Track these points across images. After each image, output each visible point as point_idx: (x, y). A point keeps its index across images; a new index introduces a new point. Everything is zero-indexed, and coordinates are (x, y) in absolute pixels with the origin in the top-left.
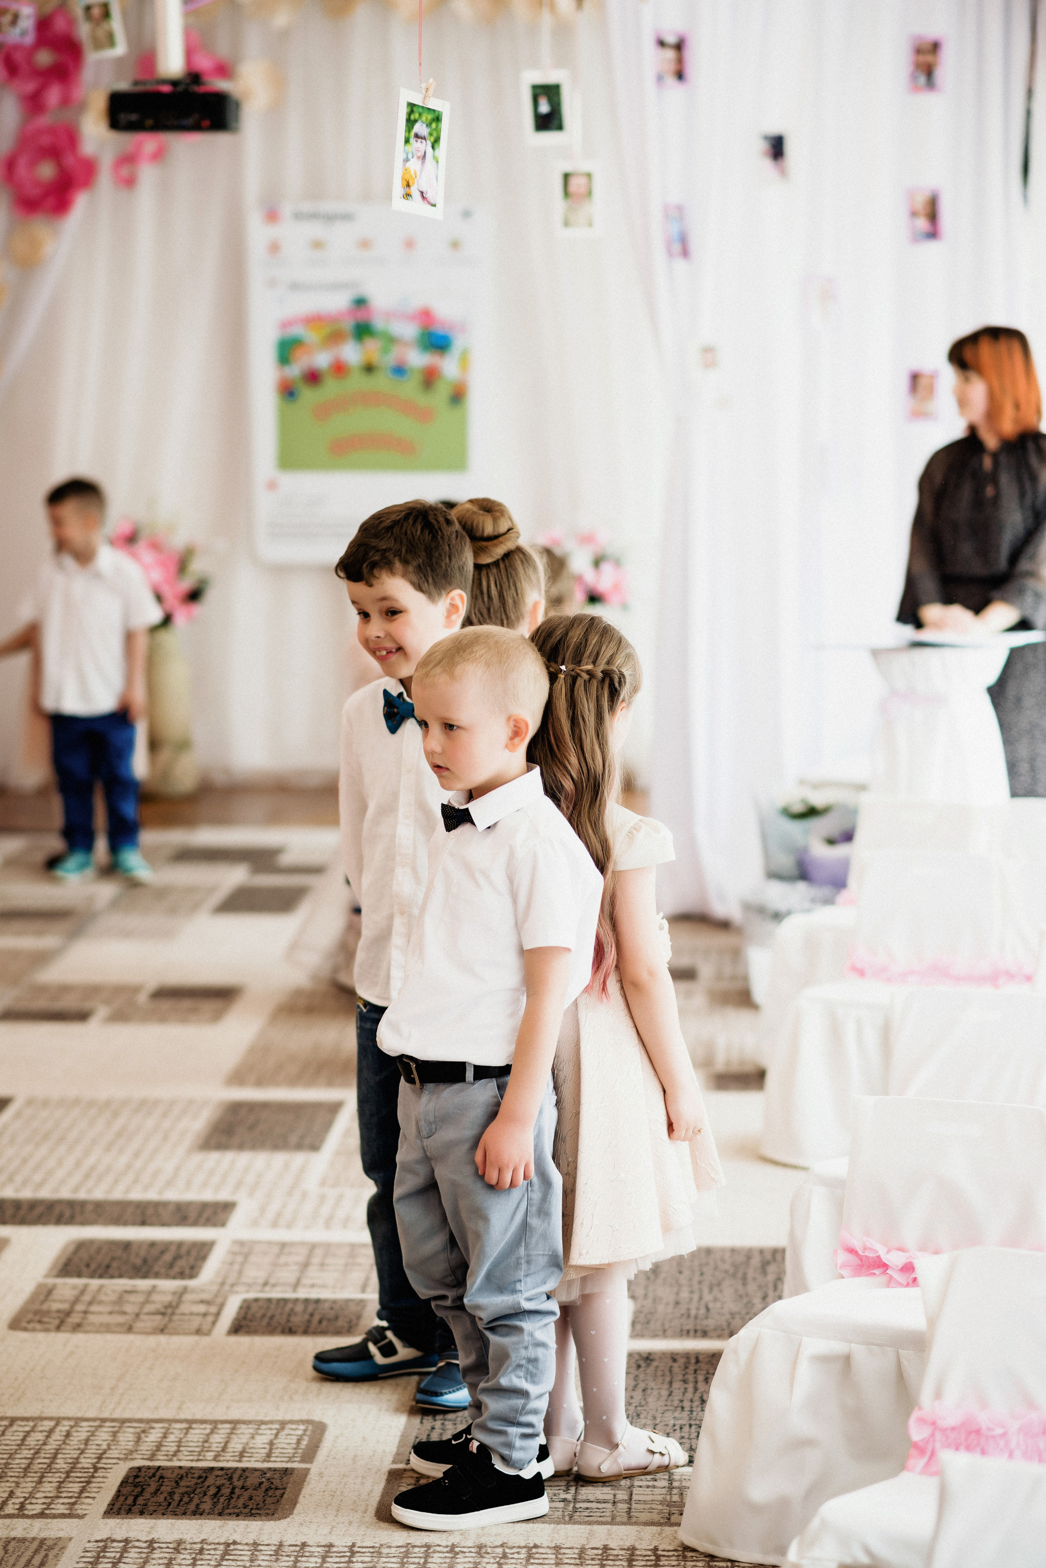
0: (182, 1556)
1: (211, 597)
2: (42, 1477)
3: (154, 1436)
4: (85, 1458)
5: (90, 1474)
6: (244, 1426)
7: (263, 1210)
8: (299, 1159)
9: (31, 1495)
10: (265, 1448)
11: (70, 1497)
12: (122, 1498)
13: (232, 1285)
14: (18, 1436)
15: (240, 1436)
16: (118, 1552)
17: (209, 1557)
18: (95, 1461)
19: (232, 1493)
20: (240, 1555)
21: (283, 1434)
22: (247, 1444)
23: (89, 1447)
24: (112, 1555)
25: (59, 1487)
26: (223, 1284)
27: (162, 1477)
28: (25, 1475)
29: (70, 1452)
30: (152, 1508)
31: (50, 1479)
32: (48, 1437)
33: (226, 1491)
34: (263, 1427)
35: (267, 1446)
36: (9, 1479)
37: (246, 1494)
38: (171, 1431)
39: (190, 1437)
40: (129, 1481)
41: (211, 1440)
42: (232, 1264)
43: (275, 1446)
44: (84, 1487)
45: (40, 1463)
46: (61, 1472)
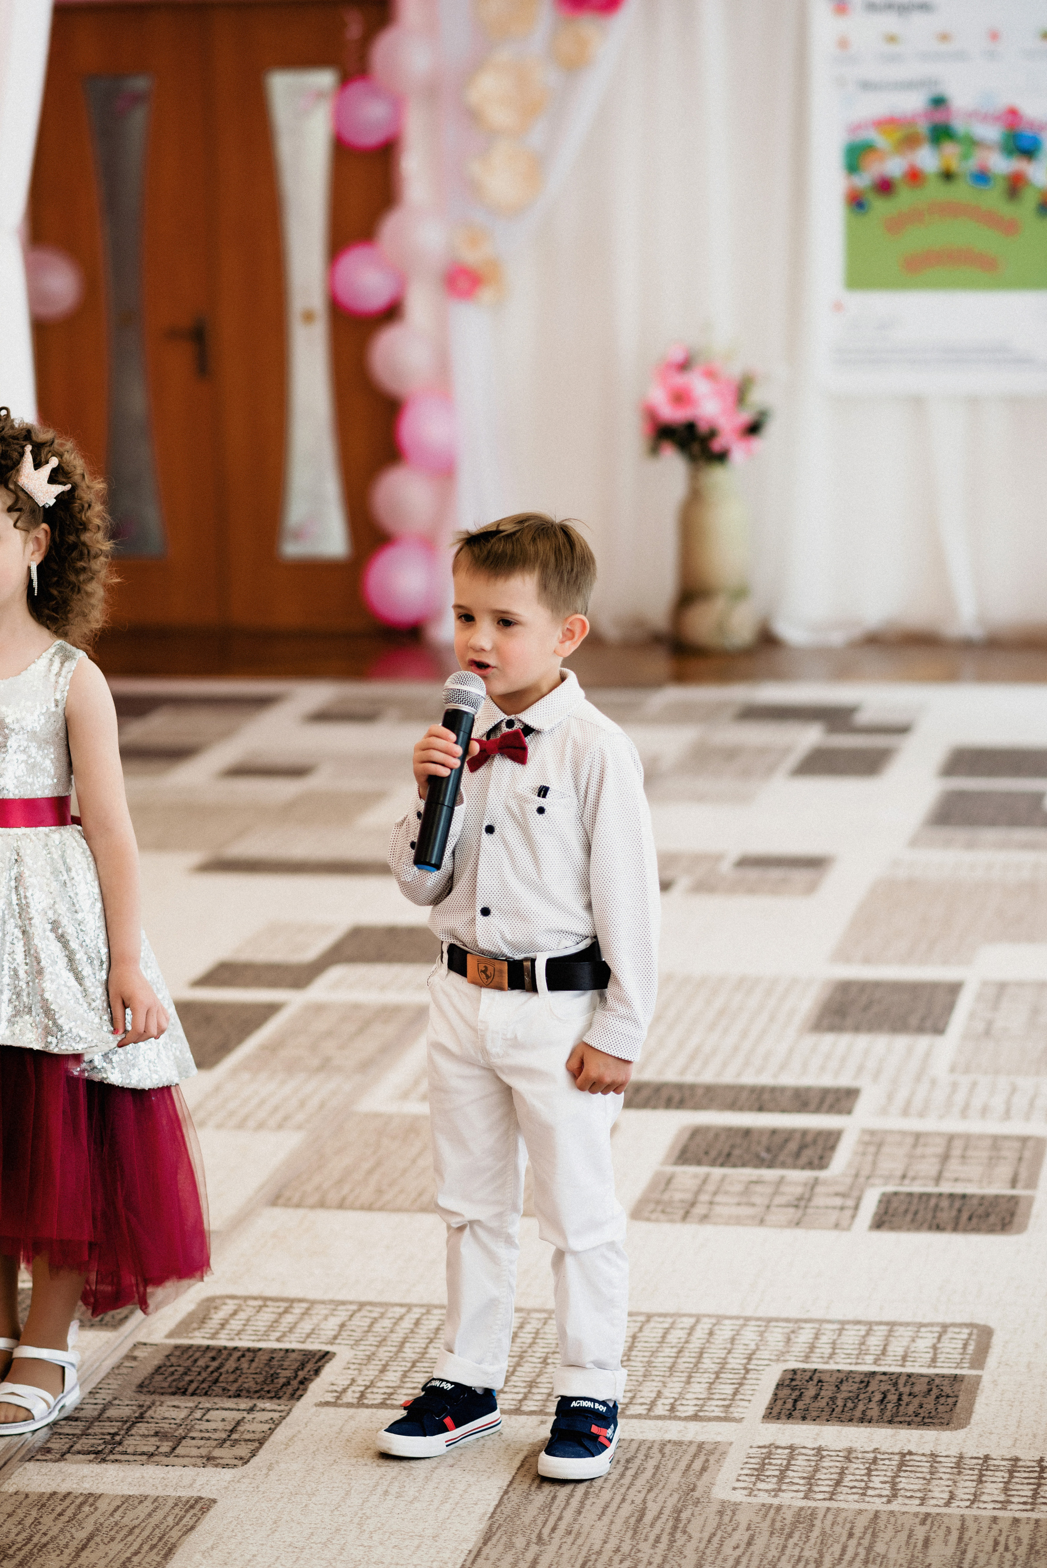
0: (856, 1466)
1: (773, 430)
2: (690, 1377)
3: (805, 1336)
4: (733, 1358)
5: (742, 1376)
6: (901, 1329)
7: (890, 1097)
8: (923, 1042)
9: (681, 1396)
10: (928, 1352)
11: (724, 1400)
12: (779, 1403)
13: (868, 1178)
14: (657, 1333)
15: (900, 1339)
16: (785, 1459)
17: (884, 1467)
18: (745, 1361)
19: (900, 1399)
20: (918, 1466)
21: (945, 1338)
22: (908, 1347)
23: (735, 1346)
24: (779, 1462)
25: (710, 1388)
26: (857, 1176)
27: (820, 1381)
28: (671, 1374)
29: (716, 1351)
30: (815, 1414)
31: (699, 1380)
32: (690, 1334)
33: (892, 1397)
34: (923, 1329)
35: (931, 1350)
36: (654, 1378)
37: (916, 1402)
38: (822, 1331)
39: (844, 1339)
40: (785, 1384)
41: (868, 1343)
42: (864, 1154)
43: (939, 1351)
44: (737, 1389)
45: (686, 1361)
46: (709, 1372)
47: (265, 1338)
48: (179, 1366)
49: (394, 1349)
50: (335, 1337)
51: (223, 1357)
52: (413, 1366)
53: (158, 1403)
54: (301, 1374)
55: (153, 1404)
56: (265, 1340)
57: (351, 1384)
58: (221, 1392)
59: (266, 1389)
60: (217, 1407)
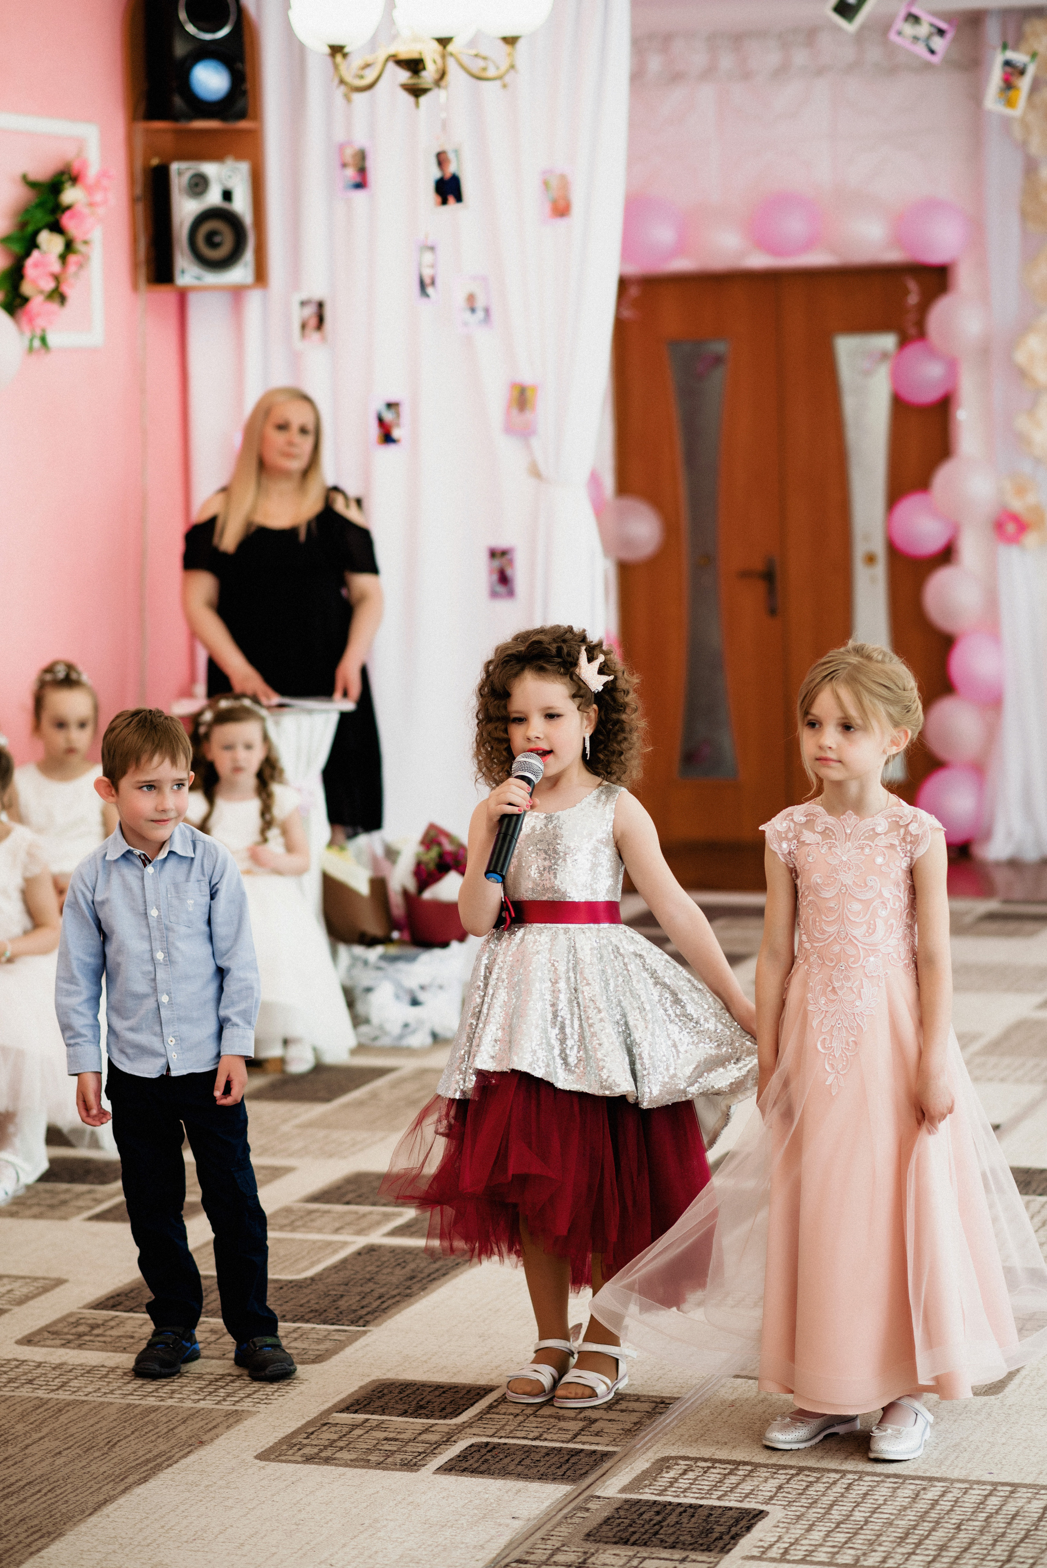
47: (708, 1496)
48: (626, 1518)
49: (823, 1511)
50: (771, 1498)
51: (667, 1511)
52: (837, 1527)
53: (601, 1551)
54: (734, 1530)
55: (597, 1551)
56: (707, 1498)
57: (777, 1541)
58: (659, 1543)
59: (701, 1542)
60: (653, 1556)
